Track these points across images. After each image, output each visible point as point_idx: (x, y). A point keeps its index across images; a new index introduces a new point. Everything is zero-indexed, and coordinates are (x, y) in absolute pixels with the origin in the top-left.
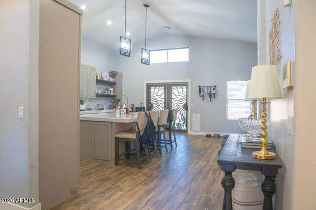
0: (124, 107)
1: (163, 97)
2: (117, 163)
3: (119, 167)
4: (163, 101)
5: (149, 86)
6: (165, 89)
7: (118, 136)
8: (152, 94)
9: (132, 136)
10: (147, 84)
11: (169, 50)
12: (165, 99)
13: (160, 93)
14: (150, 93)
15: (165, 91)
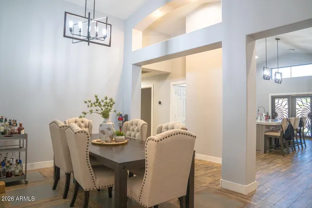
0: (263, 115)
1: (287, 107)
2: (265, 152)
3: (267, 154)
4: (287, 110)
5: (273, 98)
6: (289, 100)
7: (267, 134)
8: (276, 105)
9: (278, 134)
10: (272, 96)
11: (292, 67)
12: (289, 108)
13: (284, 104)
14: (275, 104)
15: (289, 102)
